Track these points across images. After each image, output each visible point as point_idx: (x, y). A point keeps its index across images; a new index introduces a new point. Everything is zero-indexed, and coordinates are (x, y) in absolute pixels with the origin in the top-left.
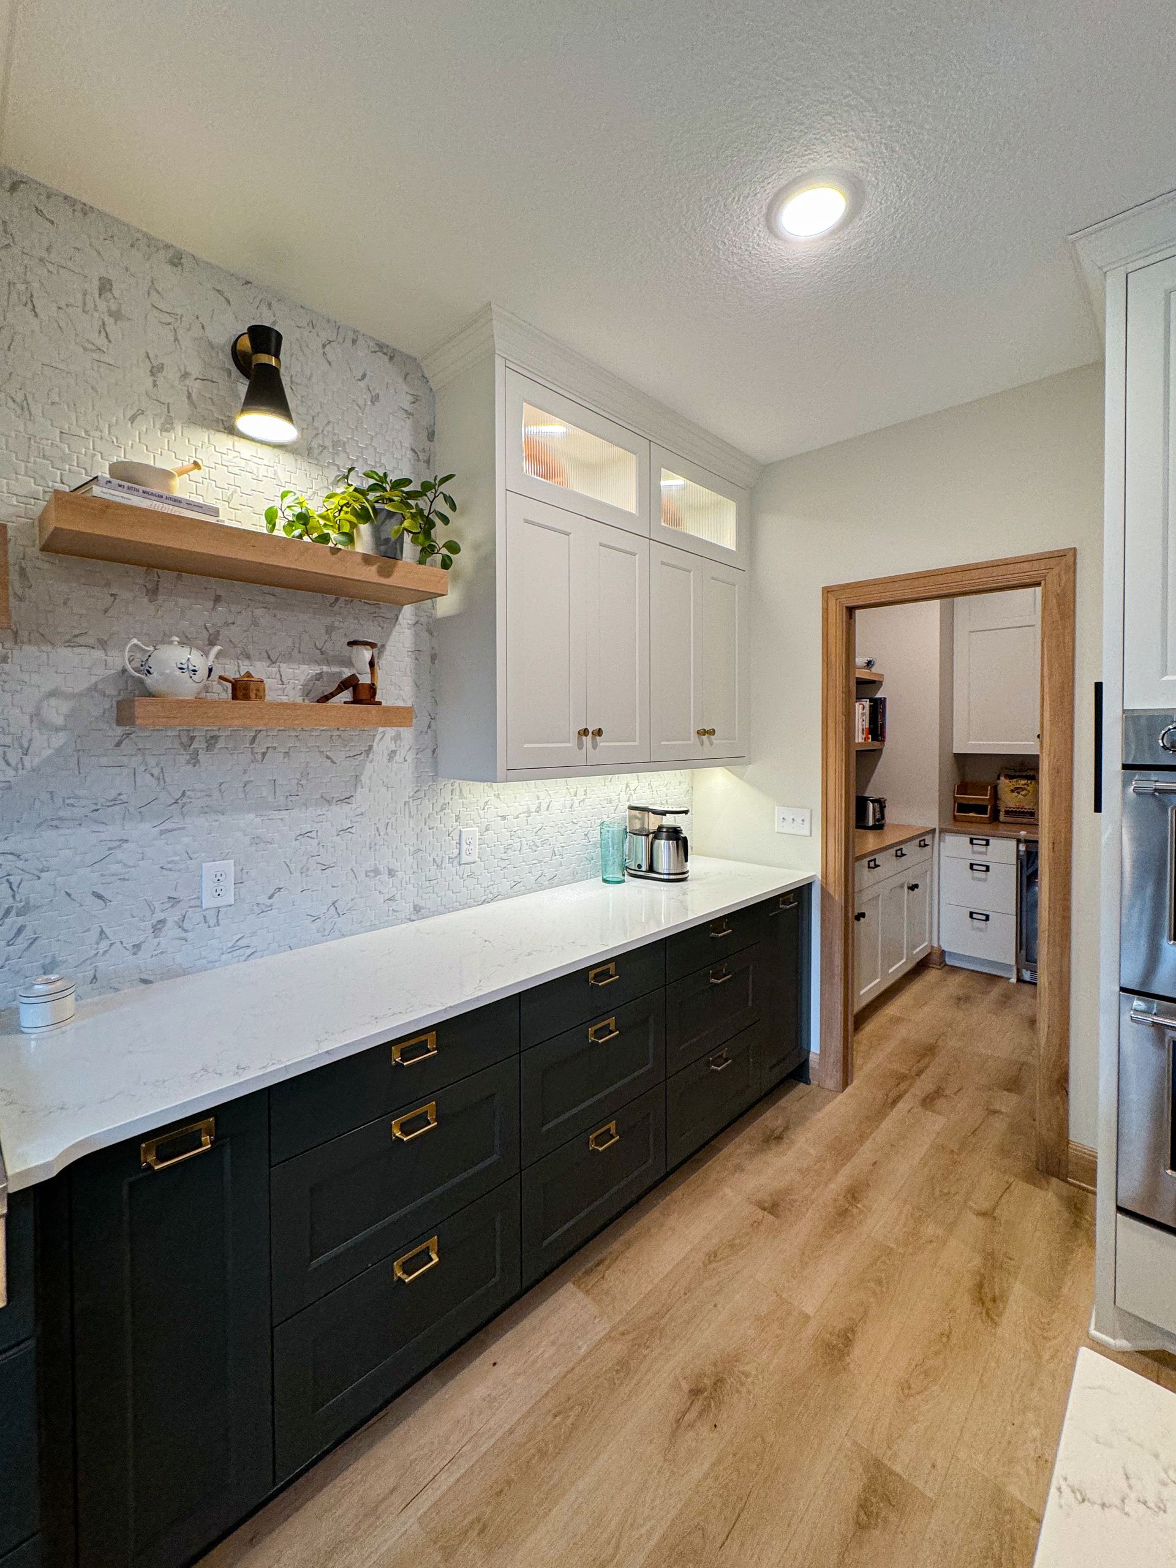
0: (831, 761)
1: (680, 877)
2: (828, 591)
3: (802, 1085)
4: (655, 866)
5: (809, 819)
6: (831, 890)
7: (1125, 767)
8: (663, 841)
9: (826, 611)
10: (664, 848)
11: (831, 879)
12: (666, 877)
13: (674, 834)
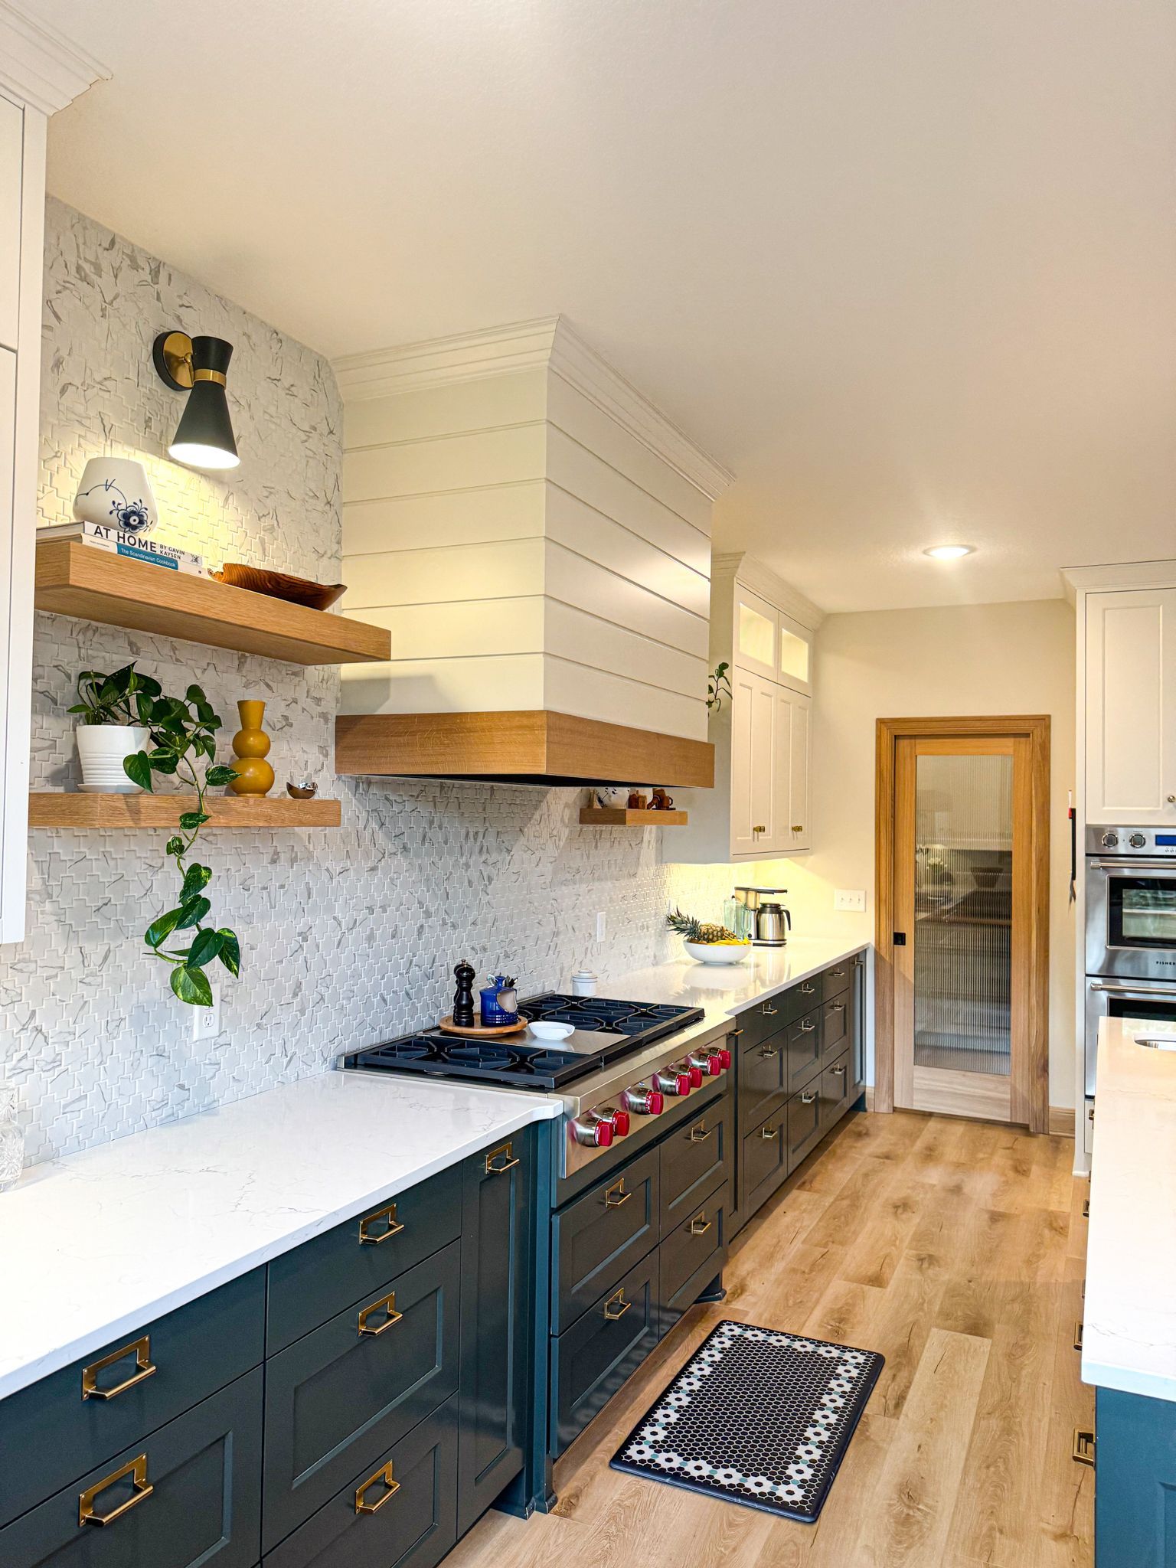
0: (883, 851)
1: (780, 943)
2: (880, 722)
3: (861, 1113)
4: (761, 933)
5: (864, 899)
6: (883, 953)
7: (1087, 855)
8: (767, 915)
9: (879, 738)
10: (769, 920)
11: (883, 945)
12: (772, 943)
13: (776, 909)
